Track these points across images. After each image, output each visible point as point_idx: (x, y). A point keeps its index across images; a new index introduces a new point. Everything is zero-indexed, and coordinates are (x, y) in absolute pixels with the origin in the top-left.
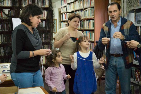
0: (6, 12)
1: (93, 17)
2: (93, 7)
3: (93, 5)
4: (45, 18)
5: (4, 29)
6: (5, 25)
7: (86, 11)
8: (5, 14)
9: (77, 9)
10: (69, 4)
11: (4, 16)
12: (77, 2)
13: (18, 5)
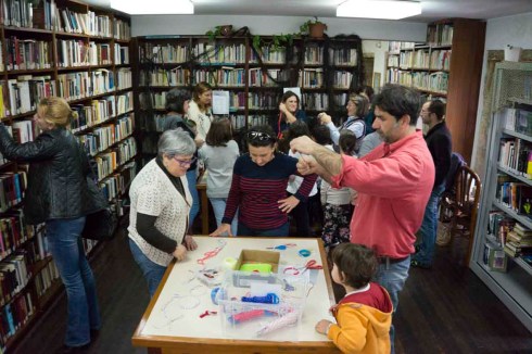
0: (274, 74)
1: (445, 92)
2: (447, 72)
3: (447, 67)
4: (348, 87)
5: (267, 105)
6: (270, 99)
7: (434, 76)
8: (270, 78)
9: (418, 66)
10: (403, 51)
11: (268, 81)
12: (419, 52)
13: (295, 61)
